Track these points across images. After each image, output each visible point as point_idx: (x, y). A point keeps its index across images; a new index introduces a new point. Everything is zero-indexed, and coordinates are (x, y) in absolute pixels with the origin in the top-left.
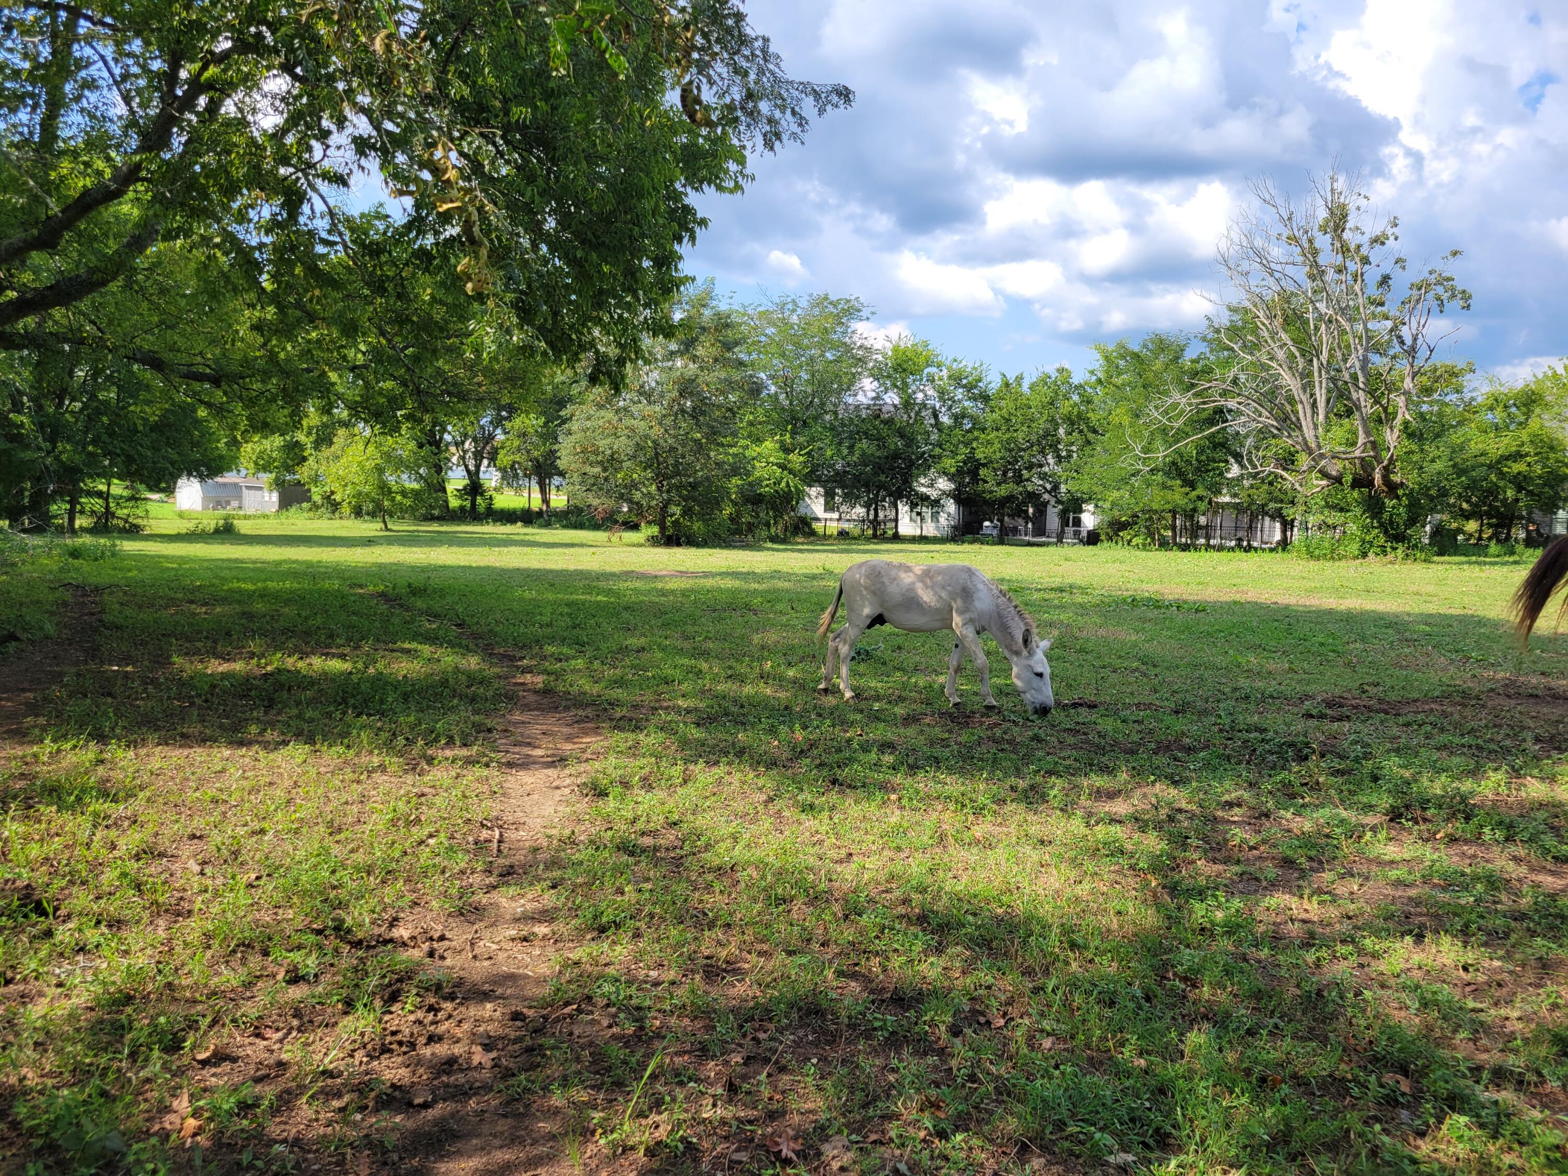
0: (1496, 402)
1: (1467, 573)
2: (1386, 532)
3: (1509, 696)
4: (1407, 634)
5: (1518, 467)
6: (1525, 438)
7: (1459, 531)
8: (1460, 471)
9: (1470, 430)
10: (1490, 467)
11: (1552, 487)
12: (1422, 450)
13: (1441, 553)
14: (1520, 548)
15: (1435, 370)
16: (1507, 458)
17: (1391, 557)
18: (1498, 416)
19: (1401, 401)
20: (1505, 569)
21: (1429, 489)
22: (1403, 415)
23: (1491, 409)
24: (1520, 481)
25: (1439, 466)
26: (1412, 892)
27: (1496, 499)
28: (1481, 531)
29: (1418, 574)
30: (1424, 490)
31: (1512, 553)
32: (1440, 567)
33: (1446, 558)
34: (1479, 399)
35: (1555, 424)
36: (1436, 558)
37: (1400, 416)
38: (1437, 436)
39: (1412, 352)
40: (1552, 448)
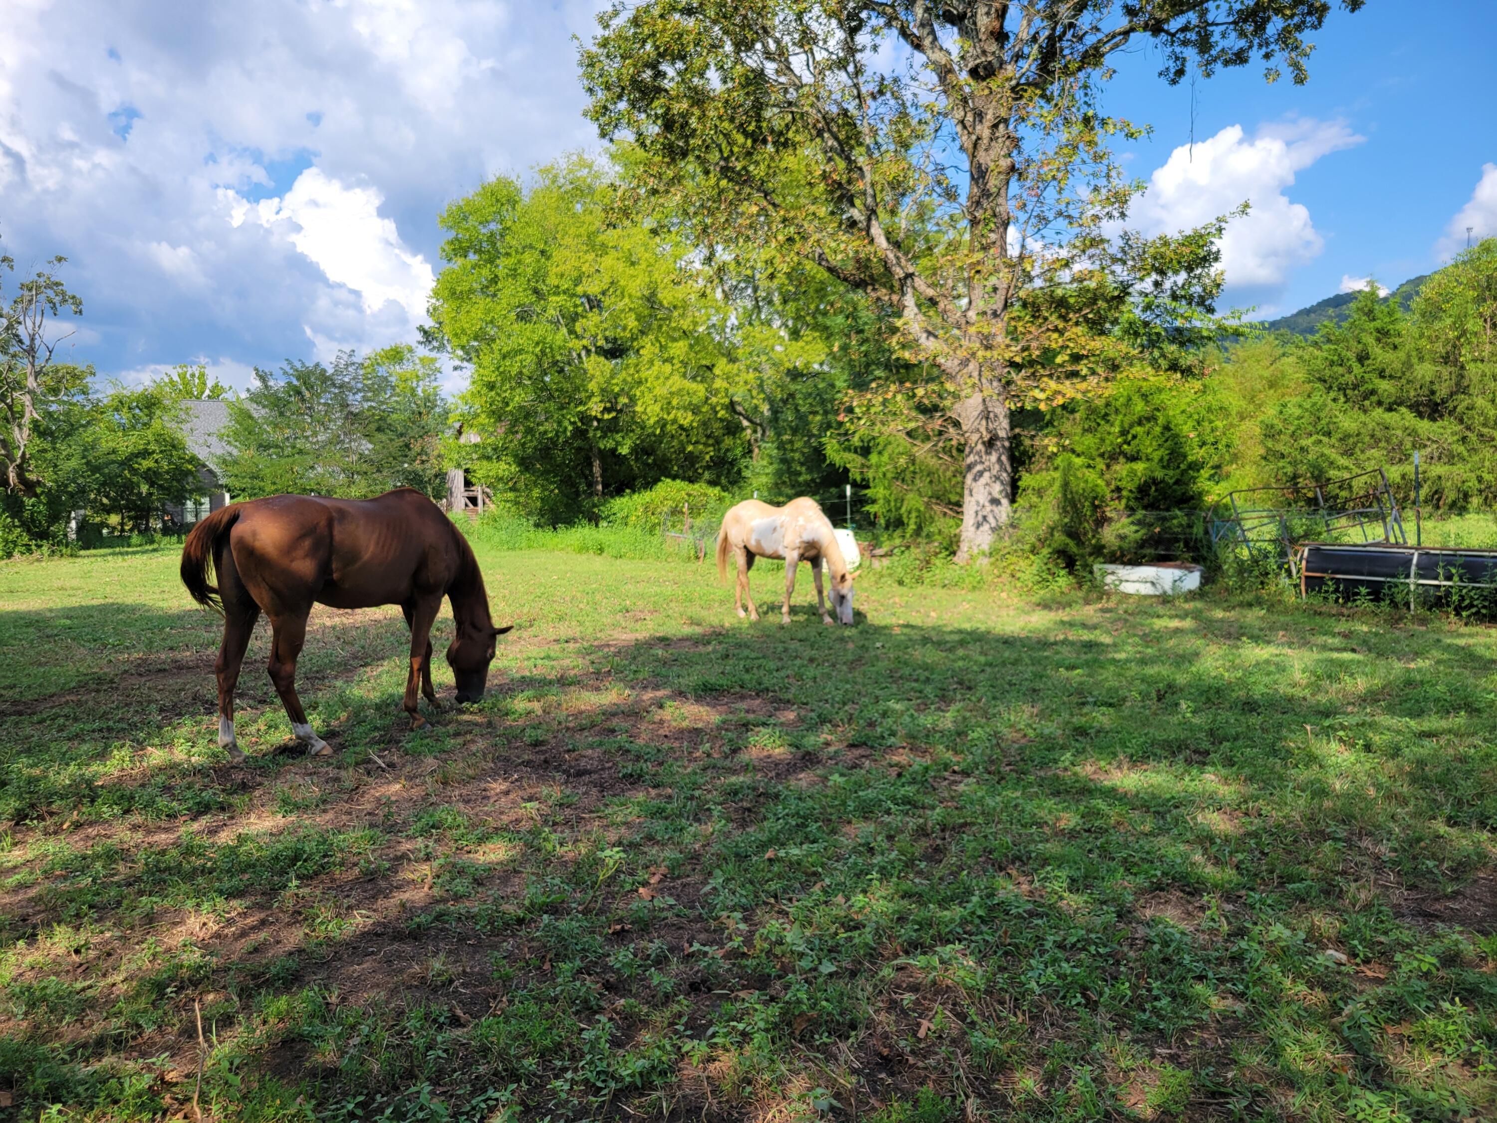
0: (120, 404)
1: (111, 564)
2: (29, 531)
3: (140, 675)
4: (49, 631)
5: (147, 464)
6: (151, 437)
7: (103, 524)
8: (95, 469)
9: (99, 429)
10: (122, 464)
11: (178, 481)
12: (54, 449)
13: (86, 547)
14: (158, 536)
15: (57, 371)
16: (137, 455)
17: (37, 554)
18: (124, 417)
19: (27, 399)
20: (145, 557)
21: (66, 486)
22: (31, 414)
23: (117, 410)
24: (151, 477)
25: (74, 463)
26: (32, 893)
27: (132, 493)
28: (122, 524)
29: (64, 570)
30: (62, 487)
31: (152, 542)
32: (86, 561)
33: (93, 552)
34: (105, 401)
35: (174, 425)
36: (82, 553)
37: (27, 415)
38: (68, 435)
39: (31, 351)
40: (174, 446)
